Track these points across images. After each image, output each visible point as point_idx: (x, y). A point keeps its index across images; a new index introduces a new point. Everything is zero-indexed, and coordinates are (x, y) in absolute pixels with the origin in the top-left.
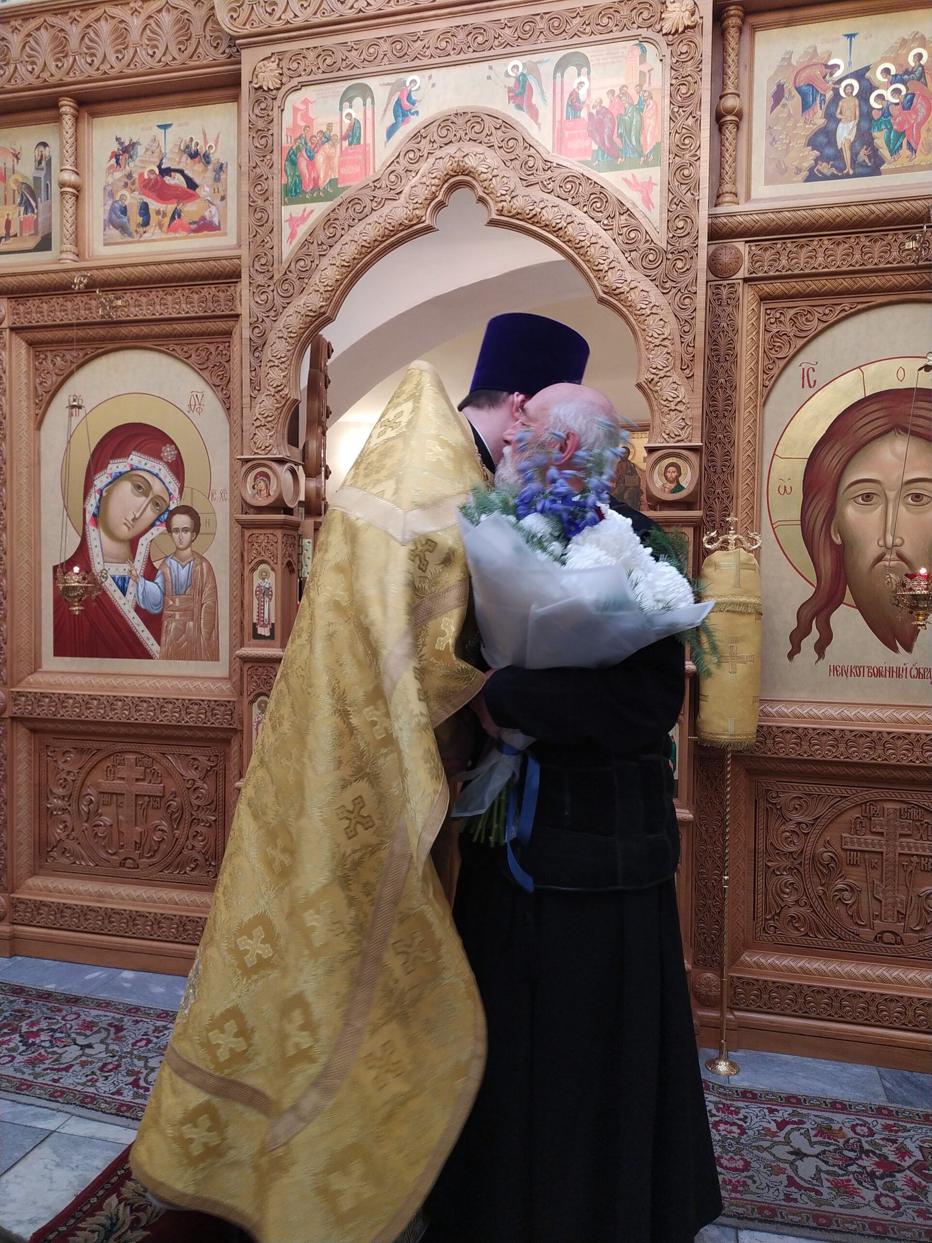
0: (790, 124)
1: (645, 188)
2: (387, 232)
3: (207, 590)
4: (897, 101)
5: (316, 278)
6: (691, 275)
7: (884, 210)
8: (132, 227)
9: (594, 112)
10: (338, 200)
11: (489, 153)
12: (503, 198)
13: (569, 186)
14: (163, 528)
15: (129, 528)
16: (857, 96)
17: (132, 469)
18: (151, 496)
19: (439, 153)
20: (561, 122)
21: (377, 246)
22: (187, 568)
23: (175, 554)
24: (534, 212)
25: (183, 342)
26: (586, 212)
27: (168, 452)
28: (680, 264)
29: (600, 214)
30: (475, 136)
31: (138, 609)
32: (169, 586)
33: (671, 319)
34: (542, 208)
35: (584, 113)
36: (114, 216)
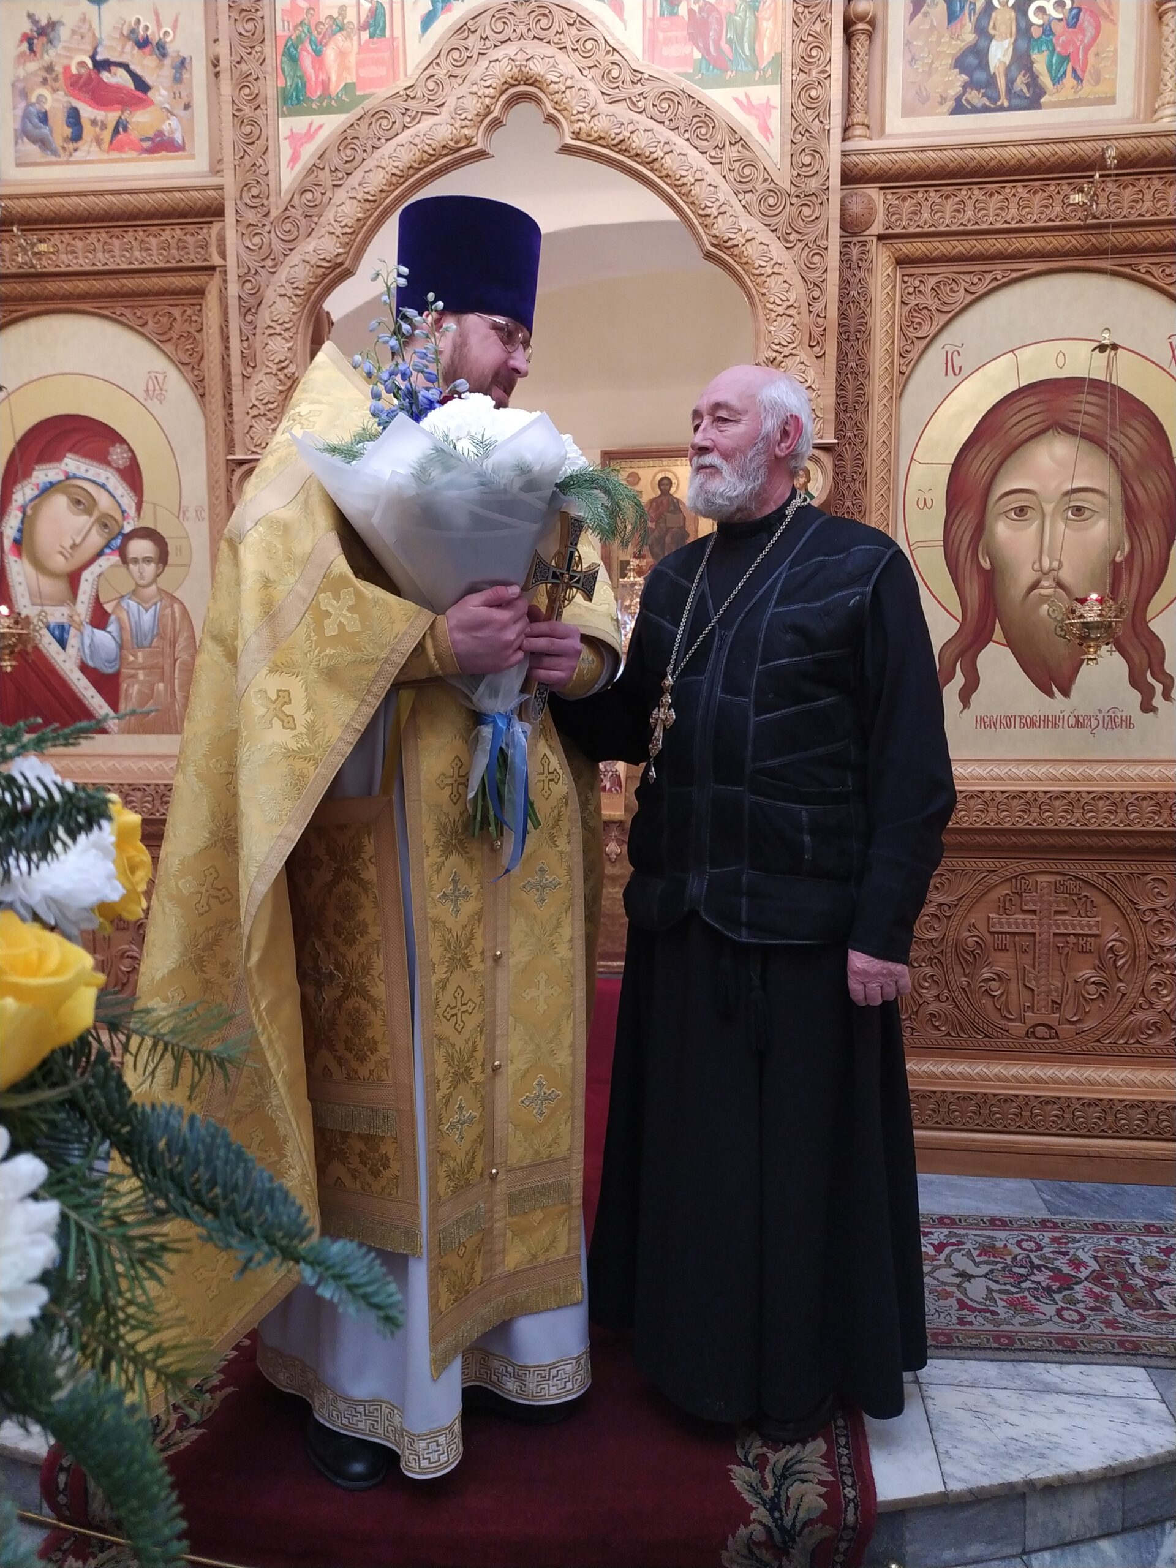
0: (933, 39)
1: (761, 112)
2: (426, 157)
3: (182, 642)
4: (1061, 16)
5: (329, 215)
6: (821, 225)
7: (1048, 154)
9: (696, 8)
10: (358, 111)
11: (561, 56)
12: (580, 116)
13: (665, 105)
14: (115, 559)
15: (66, 558)
16: (1013, 7)
17: (68, 478)
18: (96, 514)
19: (495, 54)
20: (653, 19)
21: (413, 175)
22: (151, 611)
23: (134, 593)
24: (621, 137)
25: (136, 303)
26: (688, 140)
27: (117, 455)
28: (806, 211)
29: (706, 143)
30: (542, 34)
31: (84, 668)
32: (127, 636)
33: (797, 281)
34: (632, 133)
35: (683, 10)
36: (29, 125)
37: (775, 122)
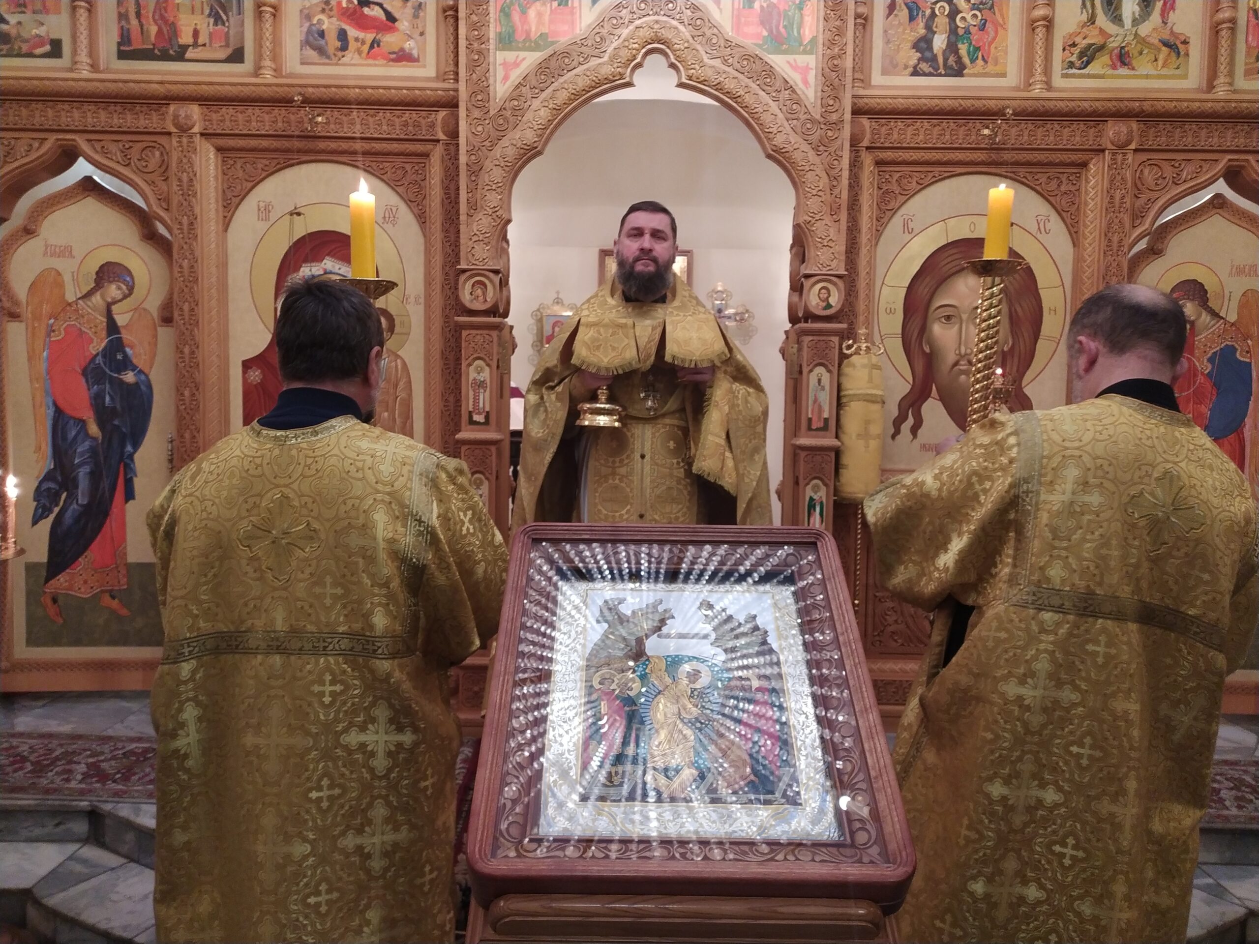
0: (900, 30)
1: (803, 71)
2: (593, 84)
3: (401, 384)
4: (975, 23)
5: (529, 116)
6: (839, 142)
7: (969, 105)
8: (331, 50)
9: (765, 5)
10: (549, 51)
12: (693, 66)
13: (745, 63)
16: (948, 16)
17: (326, 273)
19: (638, 23)
20: (738, 10)
21: (584, 95)
24: (718, 81)
25: (380, 159)
26: (759, 85)
28: (830, 133)
29: (770, 88)
30: (669, 13)
33: (824, 175)
34: (725, 79)
35: (757, 5)
36: (311, 38)
37: (811, 77)
